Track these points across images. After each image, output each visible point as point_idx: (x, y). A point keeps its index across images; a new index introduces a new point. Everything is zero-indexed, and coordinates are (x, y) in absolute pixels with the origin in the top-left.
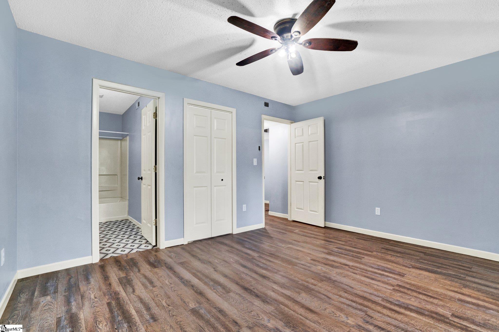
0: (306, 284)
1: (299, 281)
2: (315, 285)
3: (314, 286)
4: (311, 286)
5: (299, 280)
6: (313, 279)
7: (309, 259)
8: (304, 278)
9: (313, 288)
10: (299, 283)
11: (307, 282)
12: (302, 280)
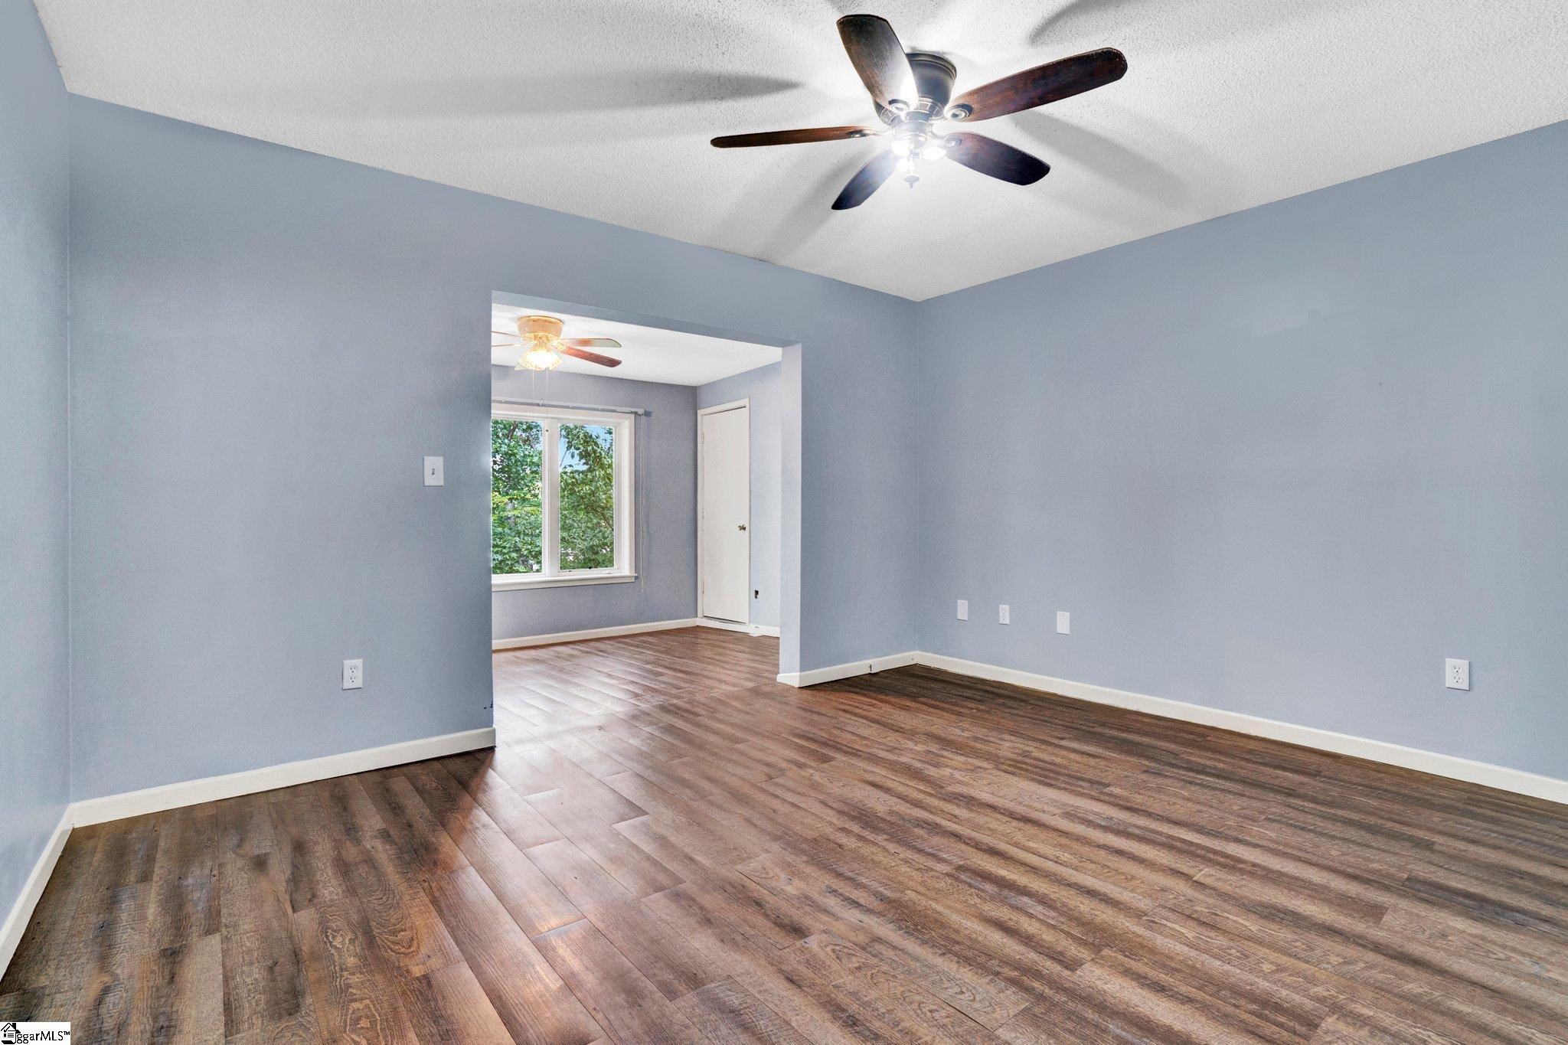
0: (866, 833)
1: (885, 840)
2: (843, 829)
3: (847, 826)
4: (856, 828)
5: (885, 843)
6: (840, 846)
7: (813, 942)
8: (867, 850)
9: (853, 821)
10: (885, 837)
11: (861, 838)
12: (874, 844)
